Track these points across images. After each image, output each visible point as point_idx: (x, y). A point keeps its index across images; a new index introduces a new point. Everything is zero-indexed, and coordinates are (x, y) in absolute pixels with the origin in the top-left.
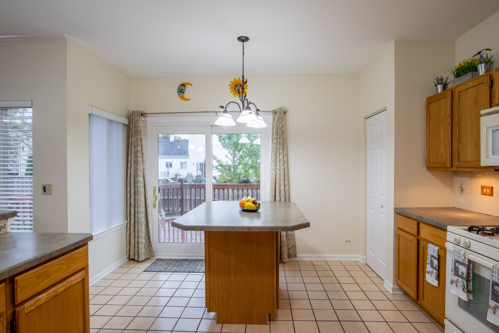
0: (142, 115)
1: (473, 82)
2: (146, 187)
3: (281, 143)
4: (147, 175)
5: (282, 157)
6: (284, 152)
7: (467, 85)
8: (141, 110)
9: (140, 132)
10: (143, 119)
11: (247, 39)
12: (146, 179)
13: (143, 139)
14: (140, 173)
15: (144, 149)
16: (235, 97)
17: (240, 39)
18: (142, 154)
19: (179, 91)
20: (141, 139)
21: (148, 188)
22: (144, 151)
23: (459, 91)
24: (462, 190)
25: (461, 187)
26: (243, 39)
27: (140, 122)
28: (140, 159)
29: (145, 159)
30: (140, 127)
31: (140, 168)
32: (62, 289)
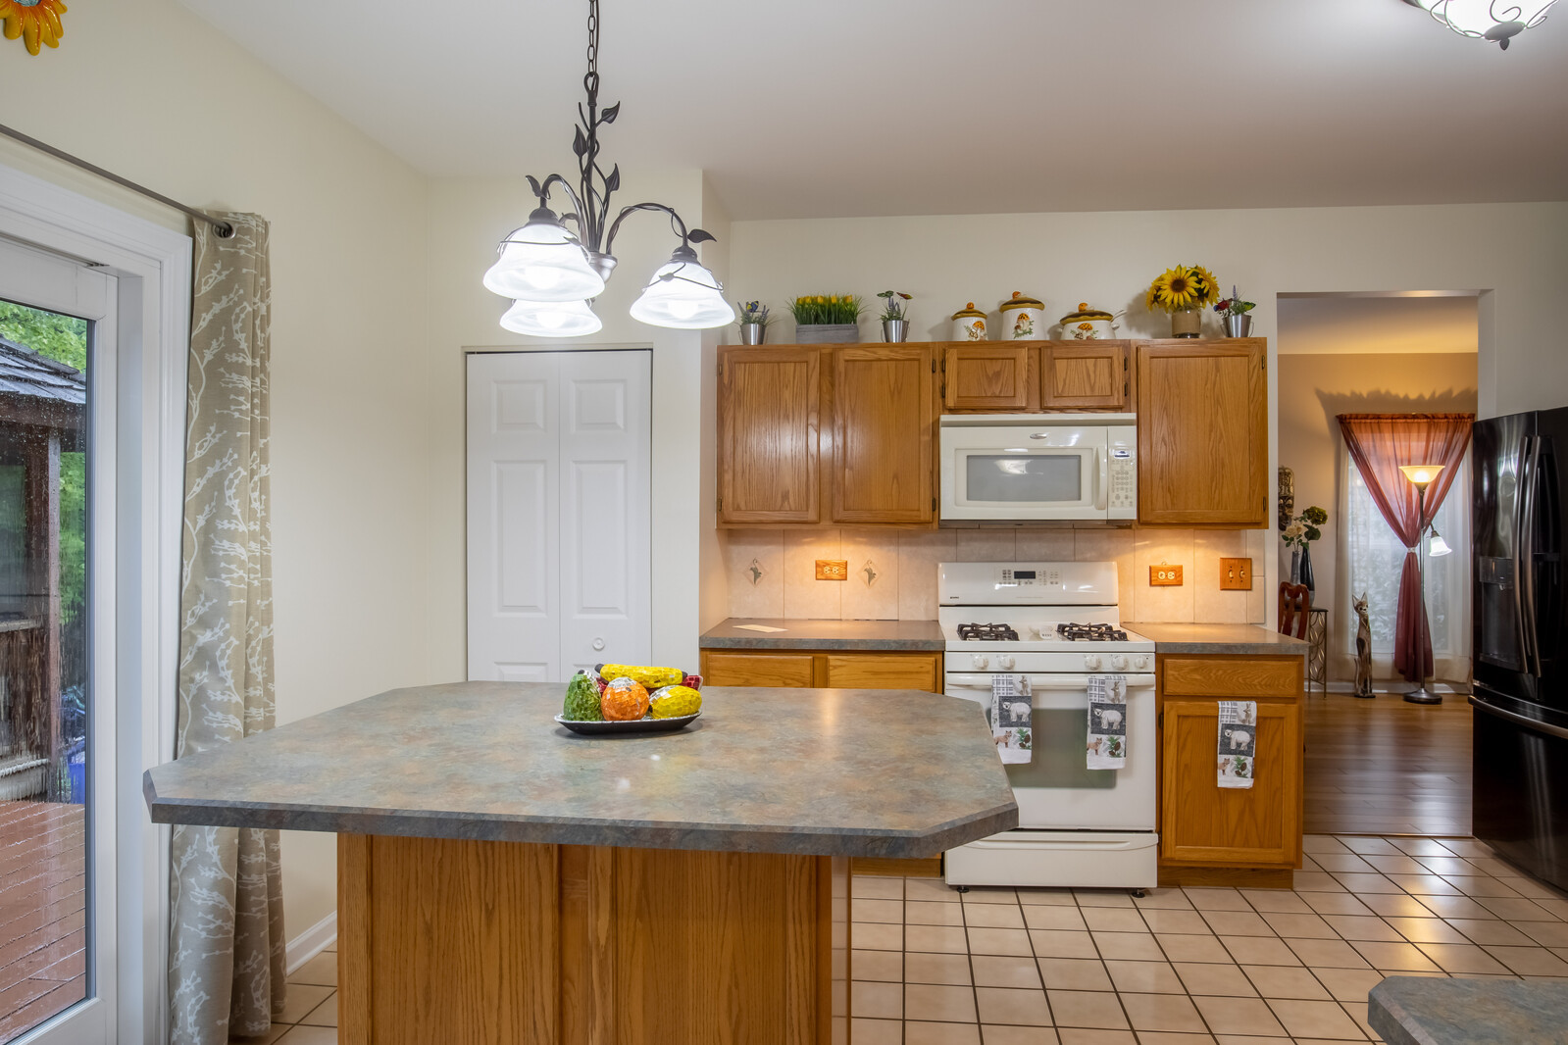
1: (891, 351)
7: (875, 353)
23: (847, 358)
24: (757, 575)
25: (752, 569)
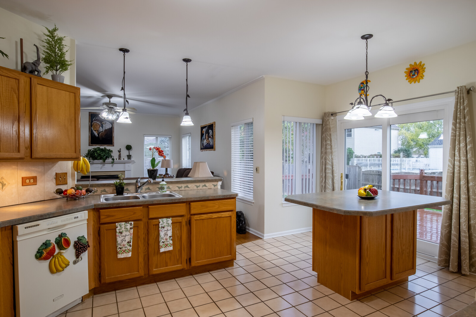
0: (332, 115)
2: (334, 173)
3: (461, 129)
4: (334, 164)
5: (462, 145)
6: (467, 139)
8: (331, 111)
9: (330, 129)
10: (332, 118)
11: (371, 36)
12: (334, 166)
13: (332, 134)
14: (328, 162)
15: (332, 142)
16: (410, 83)
17: (363, 37)
18: (331, 146)
19: (359, 89)
20: (330, 135)
21: (335, 175)
22: (333, 144)
26: (367, 37)
27: (330, 121)
28: (329, 150)
29: (333, 150)
30: (329, 125)
31: (329, 158)
32: (216, 216)
